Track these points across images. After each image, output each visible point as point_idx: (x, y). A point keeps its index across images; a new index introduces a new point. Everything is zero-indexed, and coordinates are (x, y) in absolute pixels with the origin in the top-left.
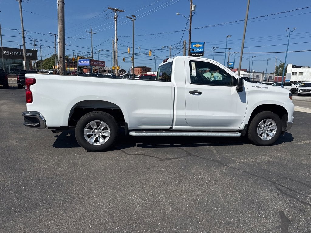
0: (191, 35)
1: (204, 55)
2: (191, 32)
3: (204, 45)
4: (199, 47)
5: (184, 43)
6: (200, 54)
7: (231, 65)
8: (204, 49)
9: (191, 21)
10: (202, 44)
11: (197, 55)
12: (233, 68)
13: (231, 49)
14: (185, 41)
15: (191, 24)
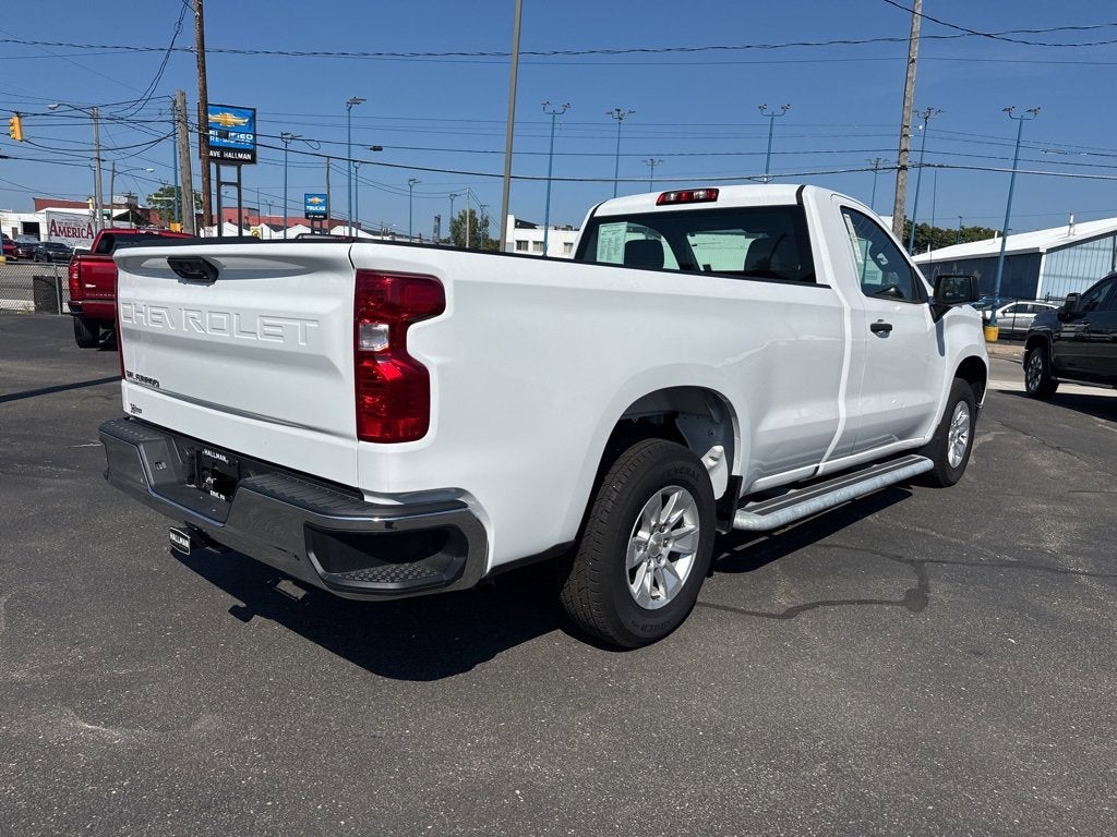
0: (204, 71)
1: (258, 160)
2: (204, 62)
3: (253, 119)
4: (235, 124)
5: (179, 104)
6: (240, 156)
7: (320, 204)
8: (255, 135)
9: (201, 13)
10: (242, 116)
11: (230, 155)
12: (325, 218)
13: (380, 149)
14: (183, 94)
15: (201, 25)
